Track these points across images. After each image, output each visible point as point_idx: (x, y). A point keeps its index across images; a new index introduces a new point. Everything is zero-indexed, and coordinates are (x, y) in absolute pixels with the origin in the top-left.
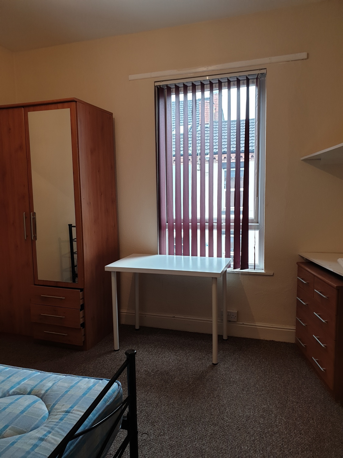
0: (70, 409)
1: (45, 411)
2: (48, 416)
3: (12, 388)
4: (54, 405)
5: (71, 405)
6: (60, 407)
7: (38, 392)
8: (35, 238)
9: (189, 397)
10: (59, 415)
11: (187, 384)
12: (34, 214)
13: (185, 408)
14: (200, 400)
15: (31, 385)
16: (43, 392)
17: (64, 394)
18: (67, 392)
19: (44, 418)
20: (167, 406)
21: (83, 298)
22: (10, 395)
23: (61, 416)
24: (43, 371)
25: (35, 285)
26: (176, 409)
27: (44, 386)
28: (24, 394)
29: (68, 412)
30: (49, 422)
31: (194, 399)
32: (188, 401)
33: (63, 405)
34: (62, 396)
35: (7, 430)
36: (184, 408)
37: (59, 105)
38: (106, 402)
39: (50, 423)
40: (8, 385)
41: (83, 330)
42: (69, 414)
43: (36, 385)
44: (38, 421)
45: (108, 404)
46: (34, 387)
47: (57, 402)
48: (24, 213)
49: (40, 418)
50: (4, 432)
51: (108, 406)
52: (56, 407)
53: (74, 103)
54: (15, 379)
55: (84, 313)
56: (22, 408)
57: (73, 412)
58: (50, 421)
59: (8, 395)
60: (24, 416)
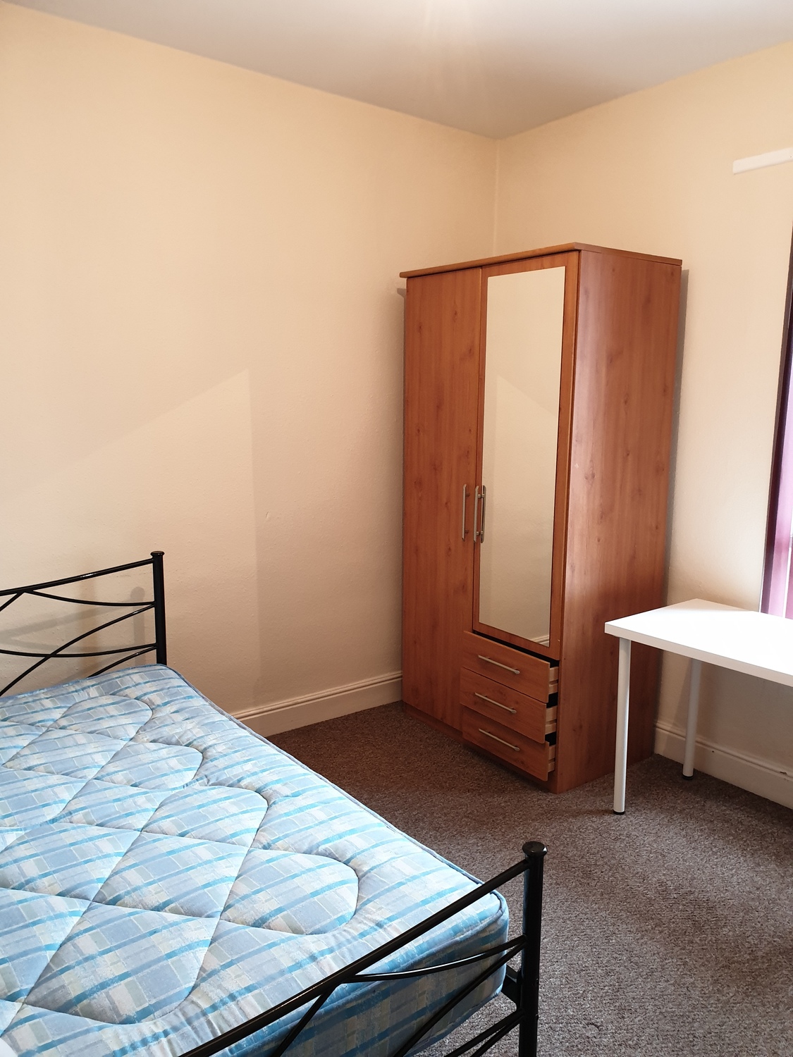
0: (386, 921)
1: (351, 907)
2: (350, 917)
3: (327, 841)
4: (369, 901)
5: (391, 914)
6: (374, 910)
7: (360, 865)
8: (480, 537)
10: (365, 924)
12: (482, 490)
15: (356, 847)
16: (365, 869)
17: (393, 888)
18: (401, 884)
19: (341, 920)
21: (557, 681)
22: (318, 854)
23: (366, 928)
24: (392, 826)
25: (474, 632)
27: (373, 857)
28: (340, 859)
29: (380, 925)
30: (345, 931)
33: (380, 909)
34: (388, 890)
35: (278, 916)
37: (547, 260)
38: (456, 934)
39: (344, 933)
40: (324, 832)
41: (551, 749)
42: (380, 930)
43: (366, 850)
44: (328, 921)
45: (458, 939)
46: (359, 854)
47: (375, 897)
48: (465, 486)
49: (336, 917)
50: (273, 918)
51: (457, 943)
52: (369, 906)
53: (575, 254)
54: (339, 826)
55: (557, 713)
56: (318, 887)
57: (389, 929)
58: (346, 928)
59: (315, 851)
60: (315, 902)
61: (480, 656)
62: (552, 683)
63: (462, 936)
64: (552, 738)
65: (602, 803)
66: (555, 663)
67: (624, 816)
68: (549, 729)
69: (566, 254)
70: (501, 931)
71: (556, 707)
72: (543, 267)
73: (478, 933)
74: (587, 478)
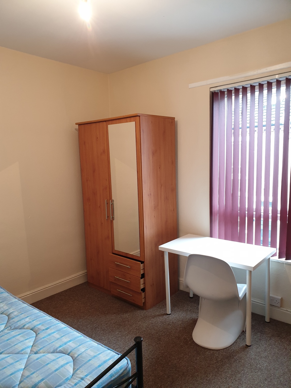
0: (85, 377)
1: (70, 373)
2: (71, 377)
3: (60, 346)
4: (78, 369)
5: (87, 374)
6: (80, 373)
7: (74, 355)
8: (113, 218)
9: (213, 373)
10: (77, 379)
11: (216, 360)
12: (113, 201)
13: (206, 384)
14: (222, 379)
15: (72, 347)
16: (76, 356)
17: (87, 362)
18: (90, 360)
19: (67, 379)
20: (191, 377)
21: (144, 269)
22: (57, 352)
23: (77, 381)
24: (86, 336)
25: (113, 253)
26: (197, 383)
27: (79, 350)
28: (66, 353)
29: (82, 379)
30: (69, 384)
31: (216, 376)
32: (211, 377)
33: (82, 372)
34: (85, 364)
35: (42, 382)
36: (204, 384)
37: (128, 119)
38: (111, 377)
39: (69, 385)
40: (59, 343)
41: (143, 294)
42: (83, 381)
43: (76, 348)
44: (62, 381)
45: (112, 379)
46: (73, 350)
47: (80, 367)
48: (106, 200)
49: (65, 379)
50: (40, 384)
51: (112, 381)
52: (78, 372)
53: (138, 117)
54: (65, 340)
55: (145, 281)
56: (57, 367)
57: (86, 380)
58: (69, 383)
59: (56, 352)
60: (56, 374)
61: (116, 263)
62: (142, 270)
63: (114, 378)
64: (143, 290)
65: (163, 311)
66: (142, 262)
67: (170, 315)
68: (142, 287)
69: (135, 117)
70: (128, 373)
71: (144, 278)
72: (127, 122)
73: (120, 375)
74: (148, 195)
